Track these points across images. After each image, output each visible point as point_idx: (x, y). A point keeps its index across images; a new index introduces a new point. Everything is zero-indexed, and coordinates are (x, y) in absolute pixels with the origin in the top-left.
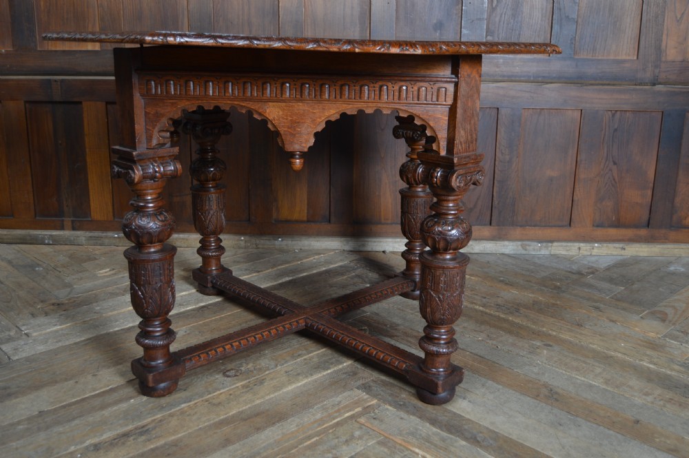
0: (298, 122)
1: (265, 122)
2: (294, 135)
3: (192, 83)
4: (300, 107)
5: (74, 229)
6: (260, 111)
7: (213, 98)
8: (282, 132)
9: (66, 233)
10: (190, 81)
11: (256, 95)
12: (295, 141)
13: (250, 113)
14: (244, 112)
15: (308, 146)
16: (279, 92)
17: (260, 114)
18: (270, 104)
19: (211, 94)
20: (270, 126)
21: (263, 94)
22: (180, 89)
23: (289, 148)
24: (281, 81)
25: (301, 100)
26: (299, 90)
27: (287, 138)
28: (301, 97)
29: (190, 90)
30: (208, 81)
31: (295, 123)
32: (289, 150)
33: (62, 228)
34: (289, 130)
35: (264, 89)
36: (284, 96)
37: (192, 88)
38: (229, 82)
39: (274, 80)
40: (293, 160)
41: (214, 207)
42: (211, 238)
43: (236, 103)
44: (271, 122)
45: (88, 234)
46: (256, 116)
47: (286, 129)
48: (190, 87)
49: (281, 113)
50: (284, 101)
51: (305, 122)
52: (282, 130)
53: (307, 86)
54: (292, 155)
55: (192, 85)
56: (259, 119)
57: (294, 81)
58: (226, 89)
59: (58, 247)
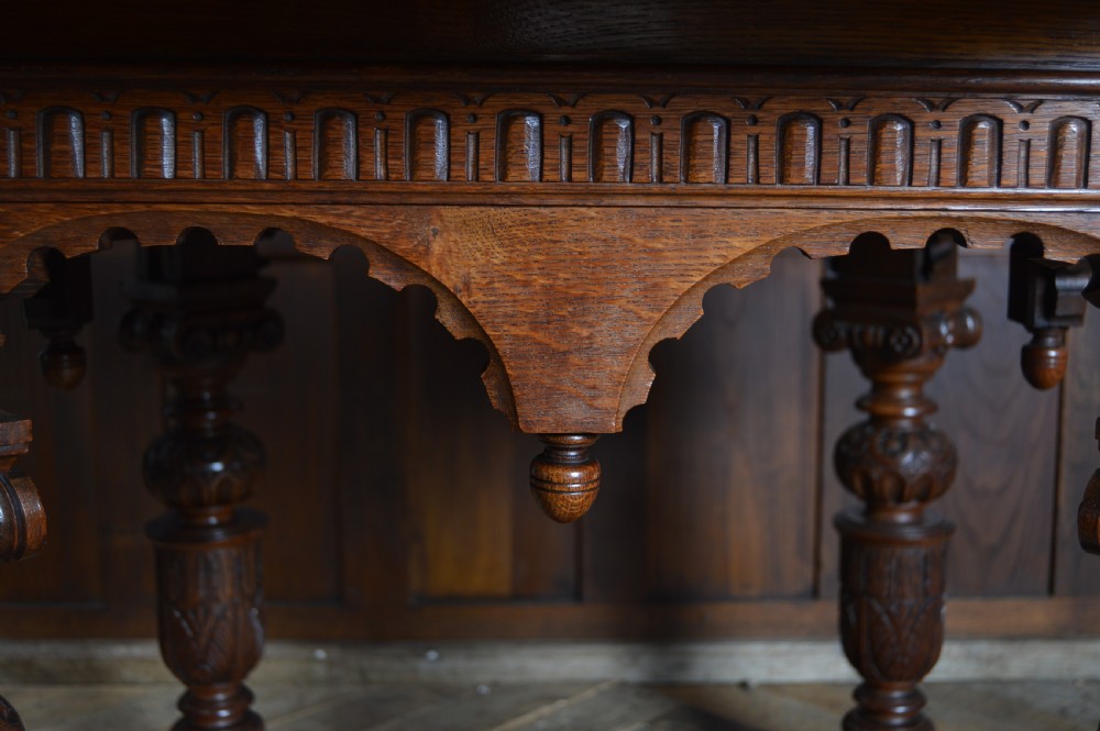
0: (582, 298)
1: (426, 296)
2: (560, 358)
3: (75, 122)
4: (591, 225)
6: (402, 246)
7: (178, 190)
8: (503, 347)
10: (66, 111)
11: (380, 172)
12: (567, 386)
13: (352, 257)
14: (325, 253)
15: (625, 408)
16: (490, 155)
17: (401, 263)
18: (448, 212)
19: (168, 173)
20: (447, 318)
21: (414, 167)
22: (20, 152)
23: (537, 418)
24: (500, 103)
25: (596, 193)
26: (584, 144)
27: (527, 374)
28: (597, 178)
29: (69, 154)
30: (156, 113)
31: (568, 300)
32: (538, 430)
34: (539, 336)
35: (419, 145)
36: (513, 174)
37: (77, 146)
38: (251, 113)
39: (468, 101)
40: (555, 473)
43: (287, 213)
44: (452, 296)
46: (379, 273)
47: (523, 331)
48: (67, 138)
49: (499, 256)
50: (511, 199)
51: (611, 298)
52: (504, 337)
53: (624, 125)
54: (550, 449)
55: (76, 133)
56: (397, 285)
57: (561, 103)
58: (239, 148)
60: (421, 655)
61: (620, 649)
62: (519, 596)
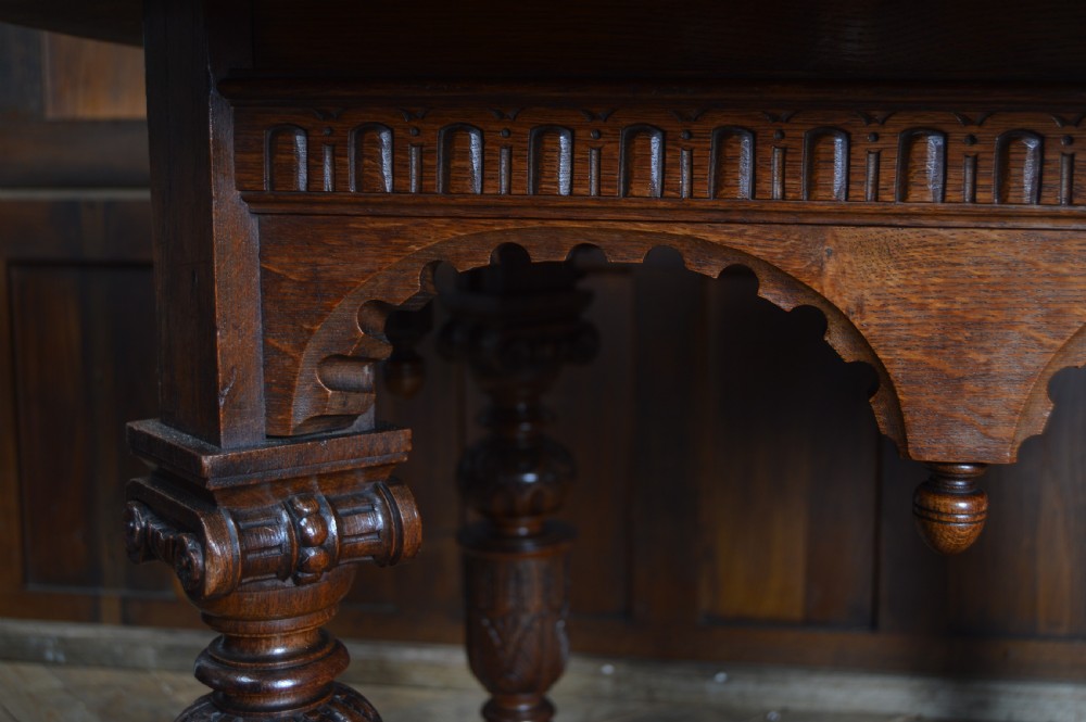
0: (980, 323)
1: (814, 318)
2: (955, 384)
3: (474, 138)
4: (995, 247)
5: (127, 621)
6: (795, 266)
7: (573, 207)
8: (896, 371)
9: (104, 634)
10: (466, 128)
11: (777, 190)
12: (961, 414)
13: (742, 274)
14: (714, 272)
15: (1021, 438)
16: (890, 175)
17: (792, 283)
18: (846, 233)
19: (564, 189)
20: (837, 340)
21: (812, 186)
22: (421, 168)
23: (928, 446)
24: (902, 122)
25: (1002, 214)
26: (990, 165)
27: (920, 401)
28: (1003, 198)
29: (467, 170)
30: (555, 131)
31: (965, 325)
32: (928, 458)
33: (93, 617)
34: (934, 361)
35: (816, 164)
36: (914, 195)
37: (476, 163)
38: (648, 131)
39: (870, 120)
40: (943, 503)
41: (534, 602)
42: (521, 702)
43: (679, 230)
44: (843, 317)
45: (164, 638)
46: (769, 293)
47: (916, 355)
48: (467, 154)
49: (895, 278)
50: (910, 219)
51: (1011, 324)
52: (896, 361)
53: (1032, 145)
54: (937, 477)
55: (475, 150)
56: (786, 306)
57: (967, 122)
58: (634, 165)
59: (80, 675)
60: (711, 676)
61: (916, 683)
62: (809, 622)
